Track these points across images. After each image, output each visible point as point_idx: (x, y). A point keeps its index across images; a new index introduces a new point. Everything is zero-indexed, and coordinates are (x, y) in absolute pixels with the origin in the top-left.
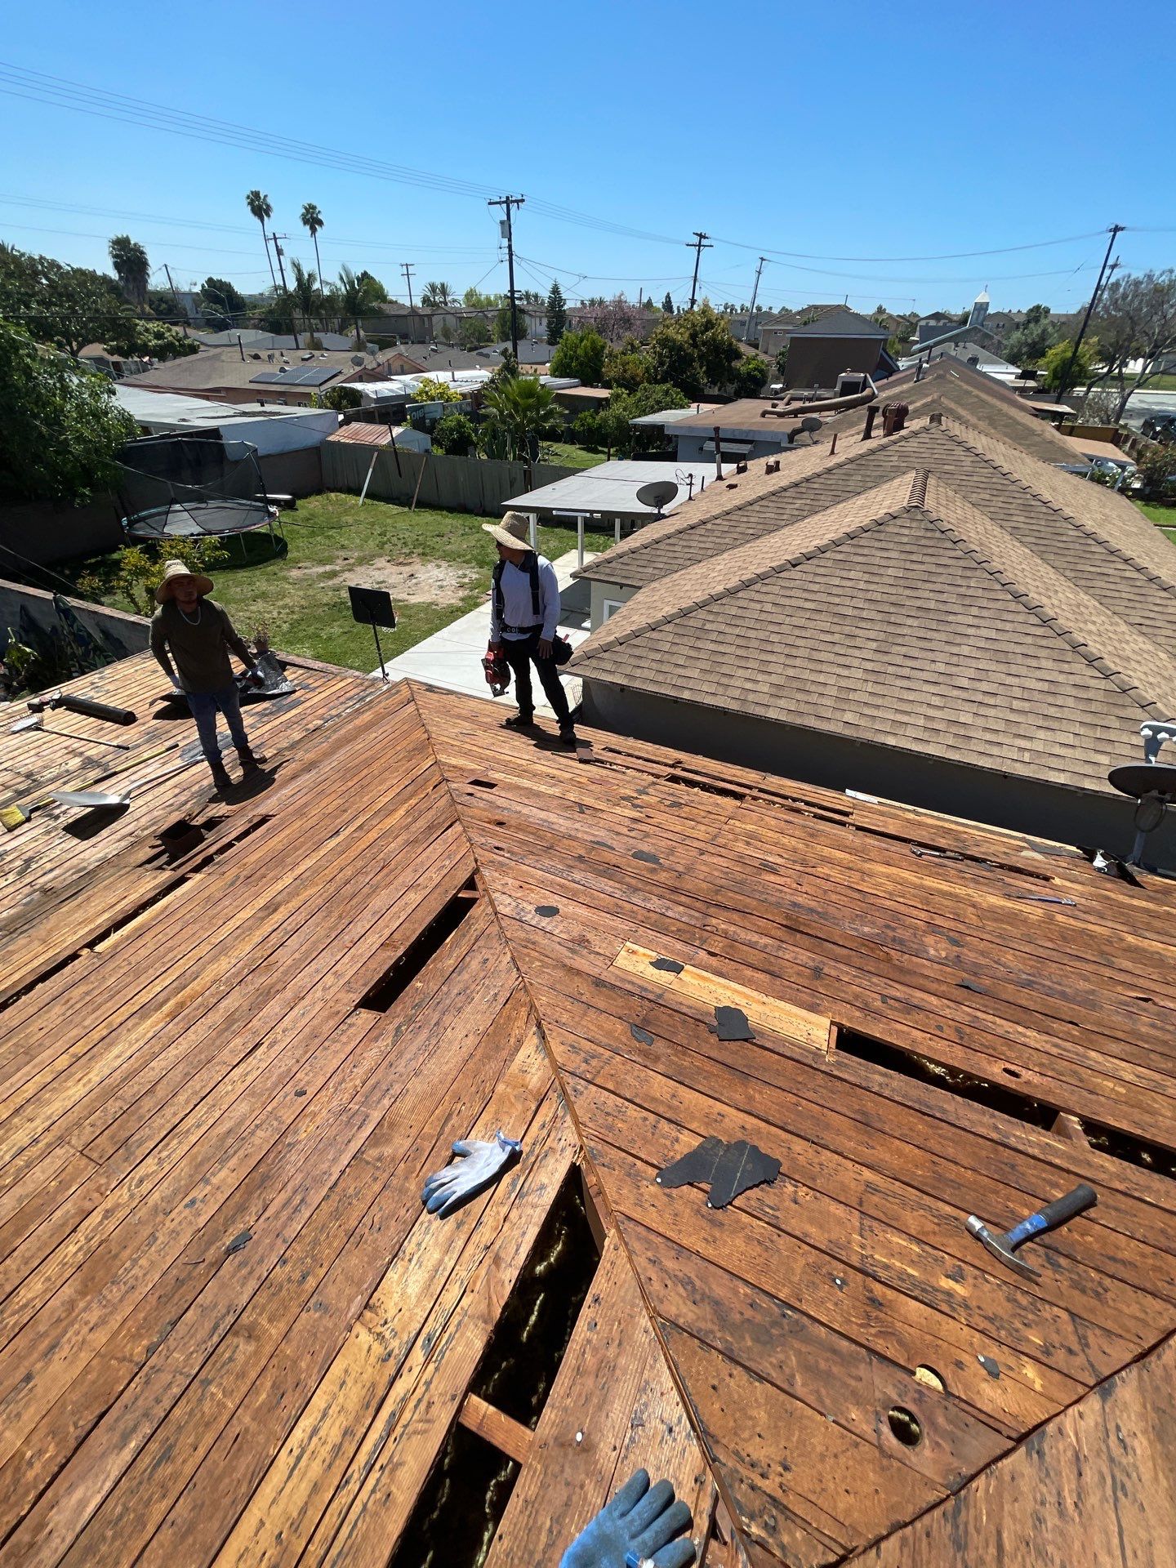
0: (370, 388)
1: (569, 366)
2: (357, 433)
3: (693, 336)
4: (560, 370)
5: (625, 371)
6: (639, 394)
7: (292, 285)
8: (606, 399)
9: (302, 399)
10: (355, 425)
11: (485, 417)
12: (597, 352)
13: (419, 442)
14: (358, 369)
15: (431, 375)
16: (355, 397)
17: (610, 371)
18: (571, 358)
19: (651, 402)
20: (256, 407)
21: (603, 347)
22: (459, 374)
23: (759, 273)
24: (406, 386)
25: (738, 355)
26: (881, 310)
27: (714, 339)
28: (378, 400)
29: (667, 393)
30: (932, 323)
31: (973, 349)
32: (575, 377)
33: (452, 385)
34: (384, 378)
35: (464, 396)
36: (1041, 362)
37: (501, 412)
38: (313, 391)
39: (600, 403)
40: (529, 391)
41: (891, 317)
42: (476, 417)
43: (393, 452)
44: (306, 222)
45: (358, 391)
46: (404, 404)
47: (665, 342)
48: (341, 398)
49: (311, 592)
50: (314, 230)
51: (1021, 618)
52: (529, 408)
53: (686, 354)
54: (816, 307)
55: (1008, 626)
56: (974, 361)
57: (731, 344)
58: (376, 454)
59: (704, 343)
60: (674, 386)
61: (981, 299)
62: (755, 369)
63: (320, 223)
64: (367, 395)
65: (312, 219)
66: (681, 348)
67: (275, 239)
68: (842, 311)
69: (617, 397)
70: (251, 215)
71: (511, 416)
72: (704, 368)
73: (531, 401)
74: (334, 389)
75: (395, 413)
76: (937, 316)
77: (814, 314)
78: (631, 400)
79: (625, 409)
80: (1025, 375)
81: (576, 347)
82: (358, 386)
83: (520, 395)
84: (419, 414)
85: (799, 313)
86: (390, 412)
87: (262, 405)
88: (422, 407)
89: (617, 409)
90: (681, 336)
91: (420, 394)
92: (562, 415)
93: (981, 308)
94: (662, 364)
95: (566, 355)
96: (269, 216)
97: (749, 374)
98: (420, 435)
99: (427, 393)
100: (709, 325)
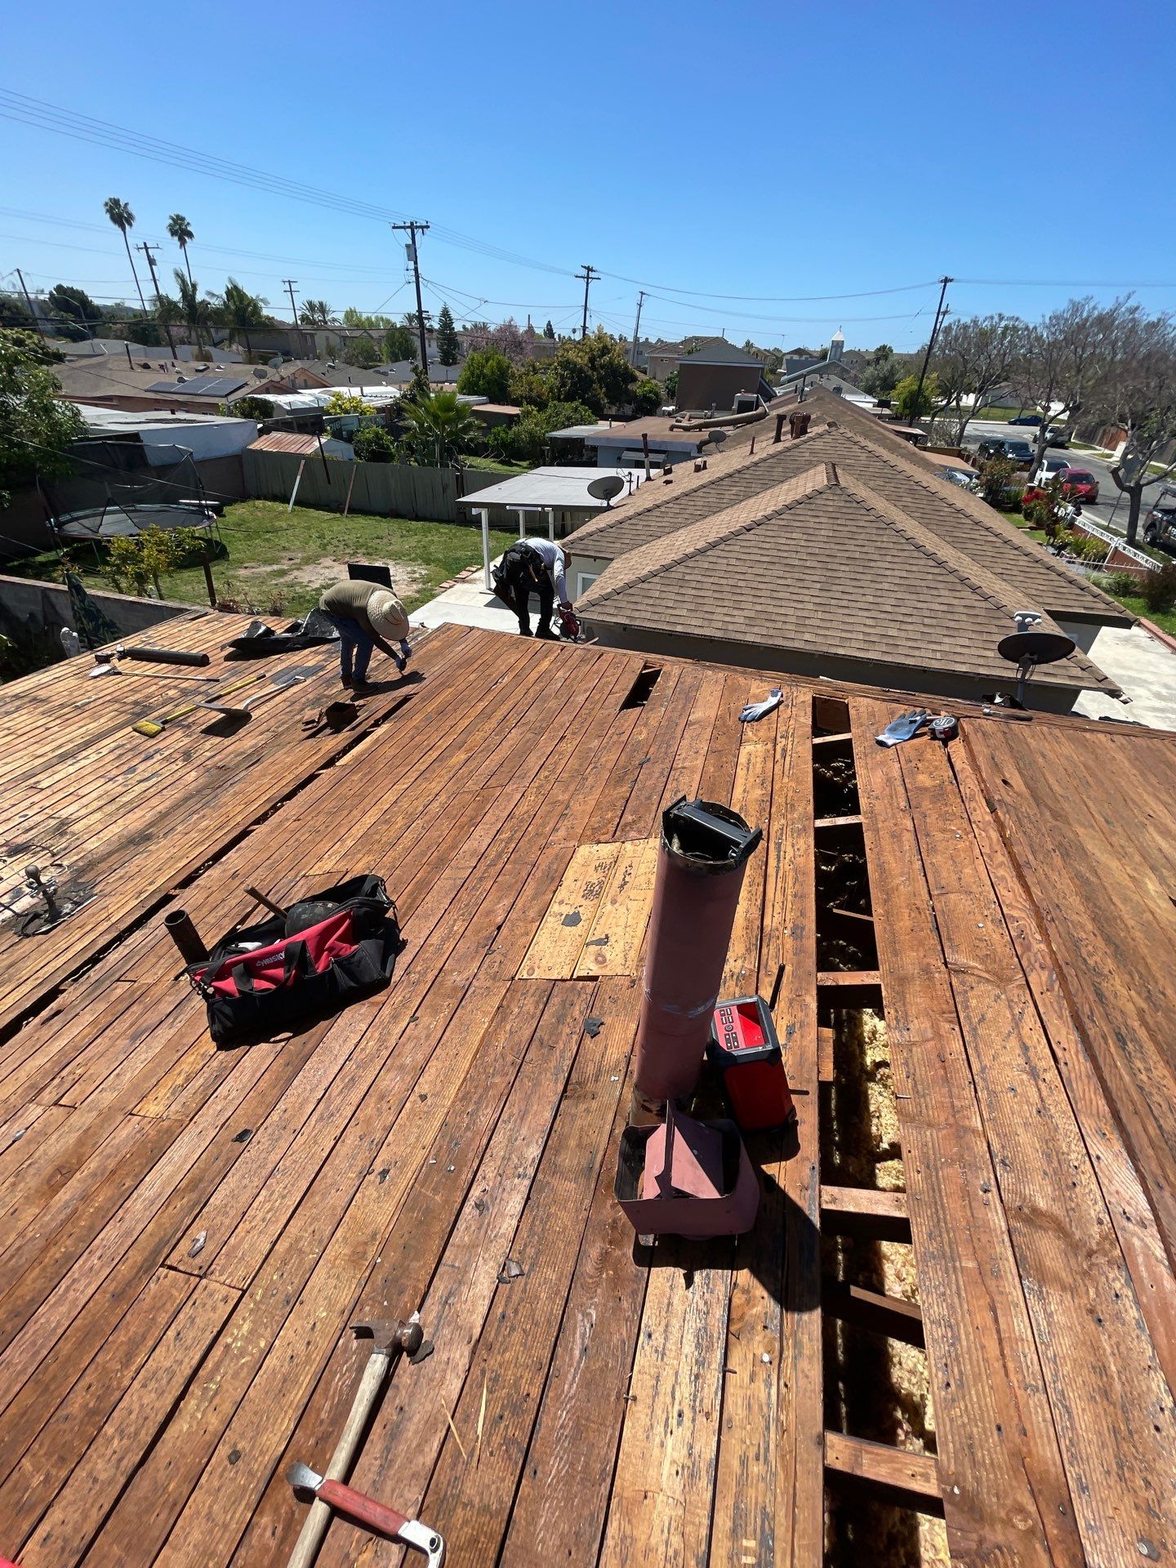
0: (282, 400)
1: (476, 384)
2: (278, 442)
3: (592, 360)
4: (469, 388)
5: (531, 390)
6: (549, 411)
7: (176, 295)
8: (517, 415)
9: (213, 409)
10: (275, 435)
11: (408, 429)
12: (503, 372)
13: (342, 451)
14: (264, 381)
15: (343, 390)
16: (266, 409)
17: (517, 389)
18: (478, 377)
19: (562, 418)
20: (167, 415)
21: (508, 367)
22: (367, 390)
23: (640, 306)
24: (318, 399)
25: (634, 379)
26: (748, 343)
27: (611, 363)
28: (293, 412)
29: (576, 410)
30: (796, 357)
31: (834, 381)
32: (483, 395)
33: (363, 399)
34: (293, 390)
35: (380, 410)
36: (893, 393)
37: (421, 425)
38: (221, 401)
39: (511, 420)
40: (448, 405)
41: (759, 350)
42: (396, 431)
43: (320, 460)
44: (173, 233)
45: (270, 402)
46: (321, 416)
47: (566, 364)
48: (252, 409)
49: (264, 588)
50: (183, 243)
51: (922, 562)
52: (448, 421)
53: (586, 376)
54: (697, 338)
55: (914, 568)
56: (838, 390)
57: (627, 368)
58: (303, 462)
59: (602, 367)
60: (582, 404)
61: (838, 337)
62: (651, 392)
63: (190, 235)
64: (280, 406)
65: (180, 230)
66: (581, 370)
67: (146, 248)
68: (720, 342)
69: (527, 414)
70: (111, 224)
71: (430, 428)
72: (604, 390)
73: (452, 414)
74: (244, 400)
75: (313, 424)
76: (799, 352)
77: (694, 345)
78: (543, 416)
79: (536, 425)
80: (883, 404)
81: (483, 367)
82: (271, 397)
83: (440, 408)
84: (337, 426)
85: (682, 343)
86: (309, 422)
87: (173, 413)
88: (339, 419)
89: (528, 425)
90: (581, 360)
91: (334, 407)
92: (480, 428)
93: (838, 345)
94: (563, 385)
95: (472, 374)
96: (130, 225)
97: (644, 396)
98: (342, 445)
99: (340, 406)
100: (605, 350)
